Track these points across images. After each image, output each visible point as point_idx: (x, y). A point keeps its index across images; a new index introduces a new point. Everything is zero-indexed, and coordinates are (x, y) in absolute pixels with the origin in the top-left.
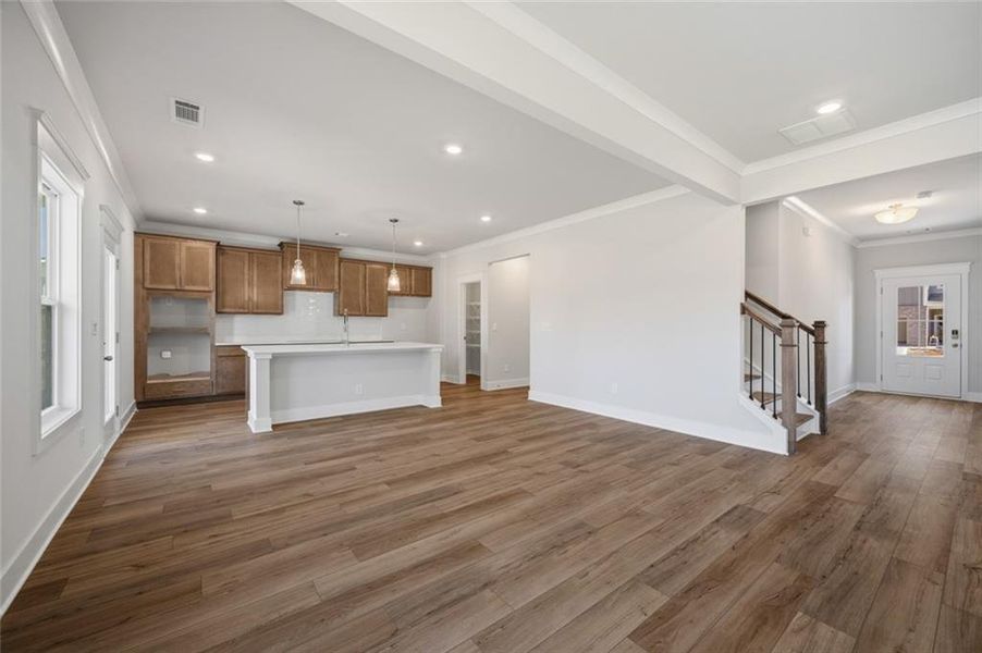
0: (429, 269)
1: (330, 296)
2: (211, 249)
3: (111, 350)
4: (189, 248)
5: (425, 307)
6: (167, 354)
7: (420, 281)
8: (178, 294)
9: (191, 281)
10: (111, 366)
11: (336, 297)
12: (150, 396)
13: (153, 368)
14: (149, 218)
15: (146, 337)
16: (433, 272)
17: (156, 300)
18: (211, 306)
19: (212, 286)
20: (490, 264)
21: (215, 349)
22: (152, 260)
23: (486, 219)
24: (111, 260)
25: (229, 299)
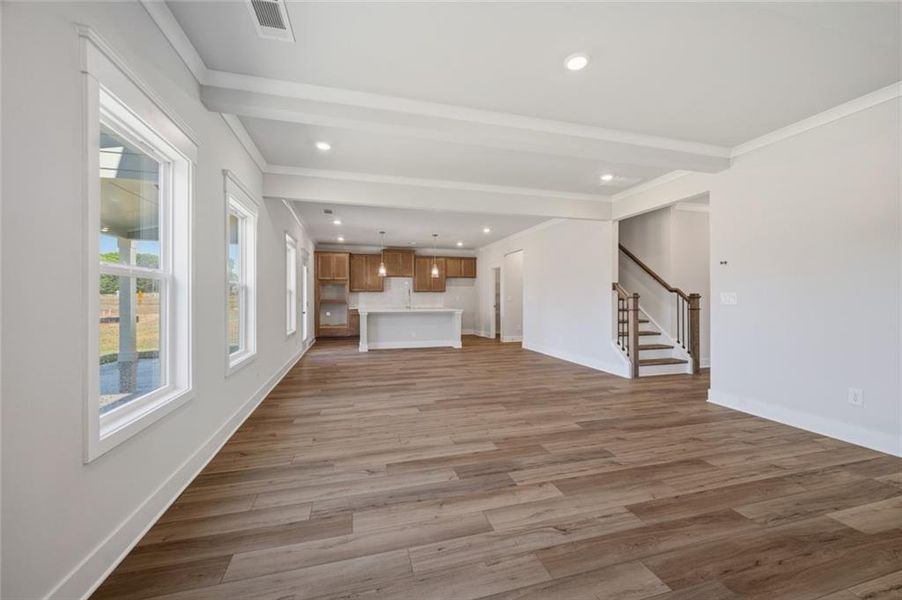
0: (474, 259)
1: (411, 279)
2: (347, 256)
3: (305, 310)
4: (337, 258)
5: (473, 285)
6: (328, 314)
7: (467, 267)
8: (333, 282)
9: (338, 275)
10: (305, 316)
11: (414, 281)
12: (321, 334)
13: (322, 321)
14: (320, 243)
15: (320, 304)
16: (477, 261)
17: (323, 285)
18: (347, 288)
19: (347, 277)
20: (505, 255)
21: (349, 311)
22: (322, 265)
23: (487, 231)
24: (305, 268)
25: (356, 284)
